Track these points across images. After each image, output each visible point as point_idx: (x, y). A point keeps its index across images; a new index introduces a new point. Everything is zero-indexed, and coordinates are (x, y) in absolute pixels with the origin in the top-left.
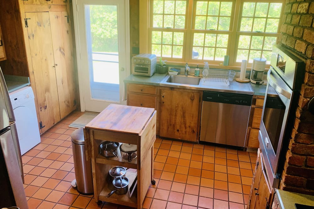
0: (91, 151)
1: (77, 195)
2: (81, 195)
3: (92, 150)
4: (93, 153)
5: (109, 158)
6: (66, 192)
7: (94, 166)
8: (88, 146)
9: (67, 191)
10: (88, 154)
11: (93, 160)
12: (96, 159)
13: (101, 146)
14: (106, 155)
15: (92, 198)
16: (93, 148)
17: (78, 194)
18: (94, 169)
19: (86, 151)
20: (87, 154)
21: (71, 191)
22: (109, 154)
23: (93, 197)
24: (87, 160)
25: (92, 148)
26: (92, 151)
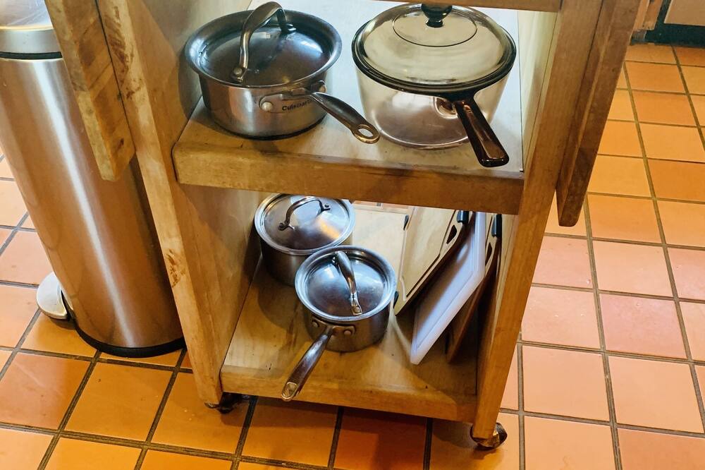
0: (124, 96)
1: (85, 359)
2: (104, 356)
3: (134, 85)
4: (144, 114)
5: (280, 144)
6: (19, 348)
7: (170, 209)
8: (87, 57)
9: (22, 339)
10: (110, 127)
11: (153, 170)
12: (179, 158)
13: (198, 52)
14: (250, 126)
15: (175, 371)
16: (136, 71)
17: (91, 352)
18: (174, 230)
19: (85, 101)
20: (92, 123)
21: (41, 336)
22: (272, 113)
23: (182, 368)
24: (107, 171)
25: (125, 69)
26: (137, 96)
